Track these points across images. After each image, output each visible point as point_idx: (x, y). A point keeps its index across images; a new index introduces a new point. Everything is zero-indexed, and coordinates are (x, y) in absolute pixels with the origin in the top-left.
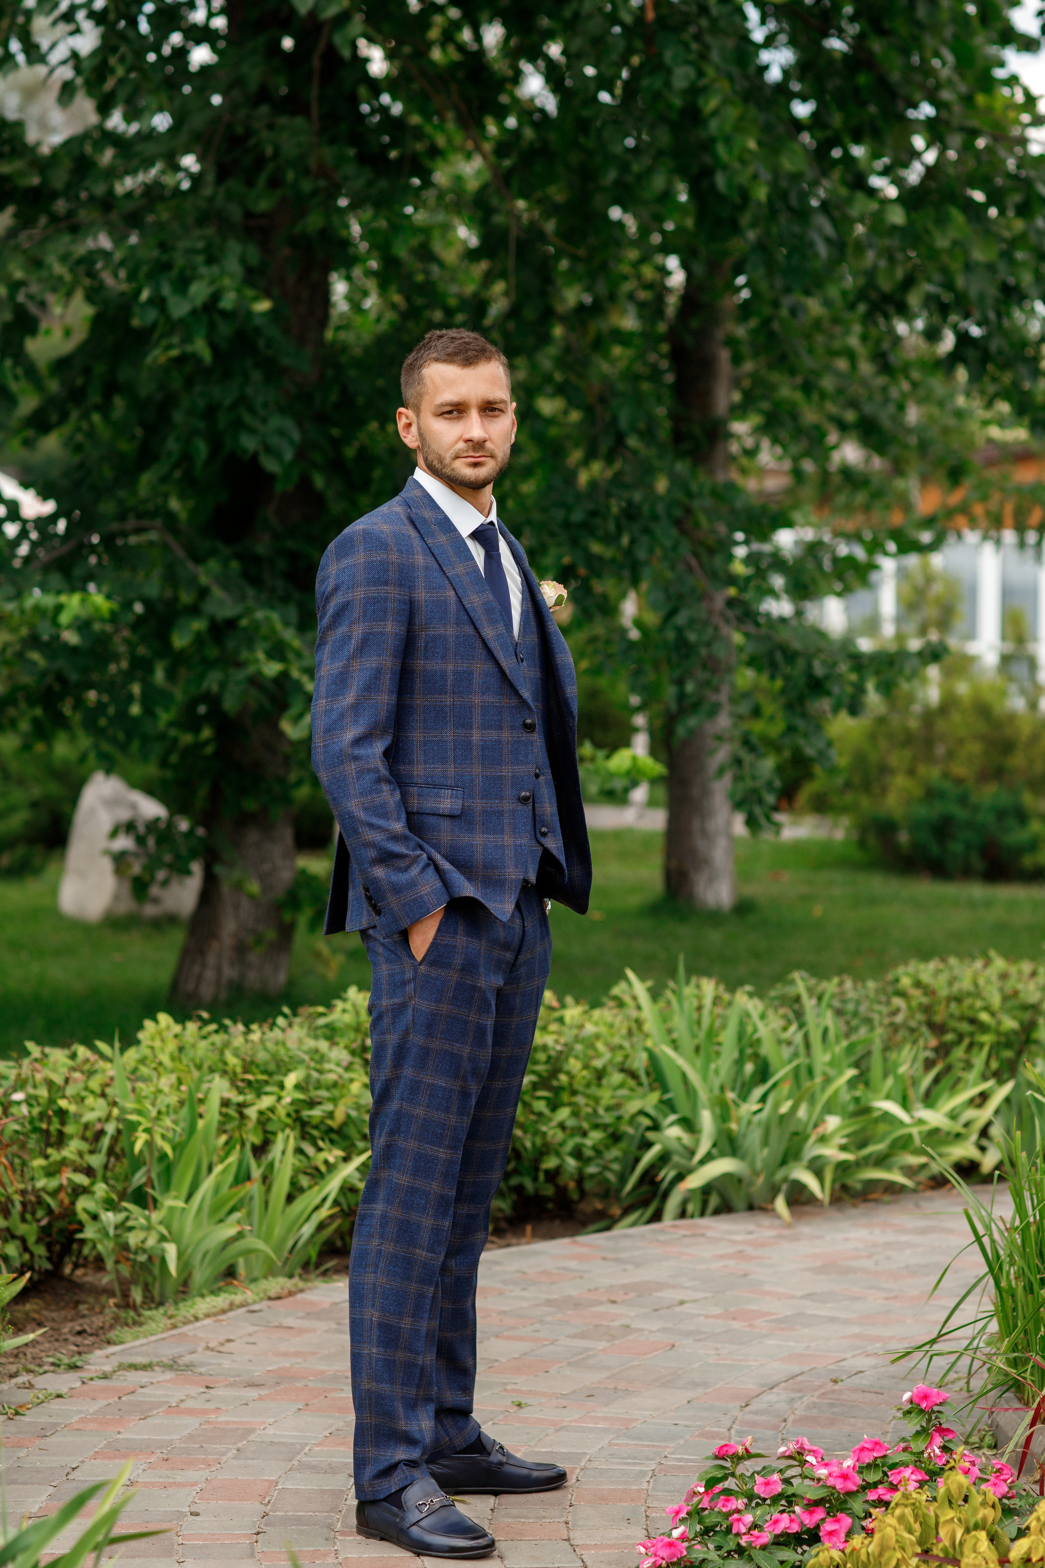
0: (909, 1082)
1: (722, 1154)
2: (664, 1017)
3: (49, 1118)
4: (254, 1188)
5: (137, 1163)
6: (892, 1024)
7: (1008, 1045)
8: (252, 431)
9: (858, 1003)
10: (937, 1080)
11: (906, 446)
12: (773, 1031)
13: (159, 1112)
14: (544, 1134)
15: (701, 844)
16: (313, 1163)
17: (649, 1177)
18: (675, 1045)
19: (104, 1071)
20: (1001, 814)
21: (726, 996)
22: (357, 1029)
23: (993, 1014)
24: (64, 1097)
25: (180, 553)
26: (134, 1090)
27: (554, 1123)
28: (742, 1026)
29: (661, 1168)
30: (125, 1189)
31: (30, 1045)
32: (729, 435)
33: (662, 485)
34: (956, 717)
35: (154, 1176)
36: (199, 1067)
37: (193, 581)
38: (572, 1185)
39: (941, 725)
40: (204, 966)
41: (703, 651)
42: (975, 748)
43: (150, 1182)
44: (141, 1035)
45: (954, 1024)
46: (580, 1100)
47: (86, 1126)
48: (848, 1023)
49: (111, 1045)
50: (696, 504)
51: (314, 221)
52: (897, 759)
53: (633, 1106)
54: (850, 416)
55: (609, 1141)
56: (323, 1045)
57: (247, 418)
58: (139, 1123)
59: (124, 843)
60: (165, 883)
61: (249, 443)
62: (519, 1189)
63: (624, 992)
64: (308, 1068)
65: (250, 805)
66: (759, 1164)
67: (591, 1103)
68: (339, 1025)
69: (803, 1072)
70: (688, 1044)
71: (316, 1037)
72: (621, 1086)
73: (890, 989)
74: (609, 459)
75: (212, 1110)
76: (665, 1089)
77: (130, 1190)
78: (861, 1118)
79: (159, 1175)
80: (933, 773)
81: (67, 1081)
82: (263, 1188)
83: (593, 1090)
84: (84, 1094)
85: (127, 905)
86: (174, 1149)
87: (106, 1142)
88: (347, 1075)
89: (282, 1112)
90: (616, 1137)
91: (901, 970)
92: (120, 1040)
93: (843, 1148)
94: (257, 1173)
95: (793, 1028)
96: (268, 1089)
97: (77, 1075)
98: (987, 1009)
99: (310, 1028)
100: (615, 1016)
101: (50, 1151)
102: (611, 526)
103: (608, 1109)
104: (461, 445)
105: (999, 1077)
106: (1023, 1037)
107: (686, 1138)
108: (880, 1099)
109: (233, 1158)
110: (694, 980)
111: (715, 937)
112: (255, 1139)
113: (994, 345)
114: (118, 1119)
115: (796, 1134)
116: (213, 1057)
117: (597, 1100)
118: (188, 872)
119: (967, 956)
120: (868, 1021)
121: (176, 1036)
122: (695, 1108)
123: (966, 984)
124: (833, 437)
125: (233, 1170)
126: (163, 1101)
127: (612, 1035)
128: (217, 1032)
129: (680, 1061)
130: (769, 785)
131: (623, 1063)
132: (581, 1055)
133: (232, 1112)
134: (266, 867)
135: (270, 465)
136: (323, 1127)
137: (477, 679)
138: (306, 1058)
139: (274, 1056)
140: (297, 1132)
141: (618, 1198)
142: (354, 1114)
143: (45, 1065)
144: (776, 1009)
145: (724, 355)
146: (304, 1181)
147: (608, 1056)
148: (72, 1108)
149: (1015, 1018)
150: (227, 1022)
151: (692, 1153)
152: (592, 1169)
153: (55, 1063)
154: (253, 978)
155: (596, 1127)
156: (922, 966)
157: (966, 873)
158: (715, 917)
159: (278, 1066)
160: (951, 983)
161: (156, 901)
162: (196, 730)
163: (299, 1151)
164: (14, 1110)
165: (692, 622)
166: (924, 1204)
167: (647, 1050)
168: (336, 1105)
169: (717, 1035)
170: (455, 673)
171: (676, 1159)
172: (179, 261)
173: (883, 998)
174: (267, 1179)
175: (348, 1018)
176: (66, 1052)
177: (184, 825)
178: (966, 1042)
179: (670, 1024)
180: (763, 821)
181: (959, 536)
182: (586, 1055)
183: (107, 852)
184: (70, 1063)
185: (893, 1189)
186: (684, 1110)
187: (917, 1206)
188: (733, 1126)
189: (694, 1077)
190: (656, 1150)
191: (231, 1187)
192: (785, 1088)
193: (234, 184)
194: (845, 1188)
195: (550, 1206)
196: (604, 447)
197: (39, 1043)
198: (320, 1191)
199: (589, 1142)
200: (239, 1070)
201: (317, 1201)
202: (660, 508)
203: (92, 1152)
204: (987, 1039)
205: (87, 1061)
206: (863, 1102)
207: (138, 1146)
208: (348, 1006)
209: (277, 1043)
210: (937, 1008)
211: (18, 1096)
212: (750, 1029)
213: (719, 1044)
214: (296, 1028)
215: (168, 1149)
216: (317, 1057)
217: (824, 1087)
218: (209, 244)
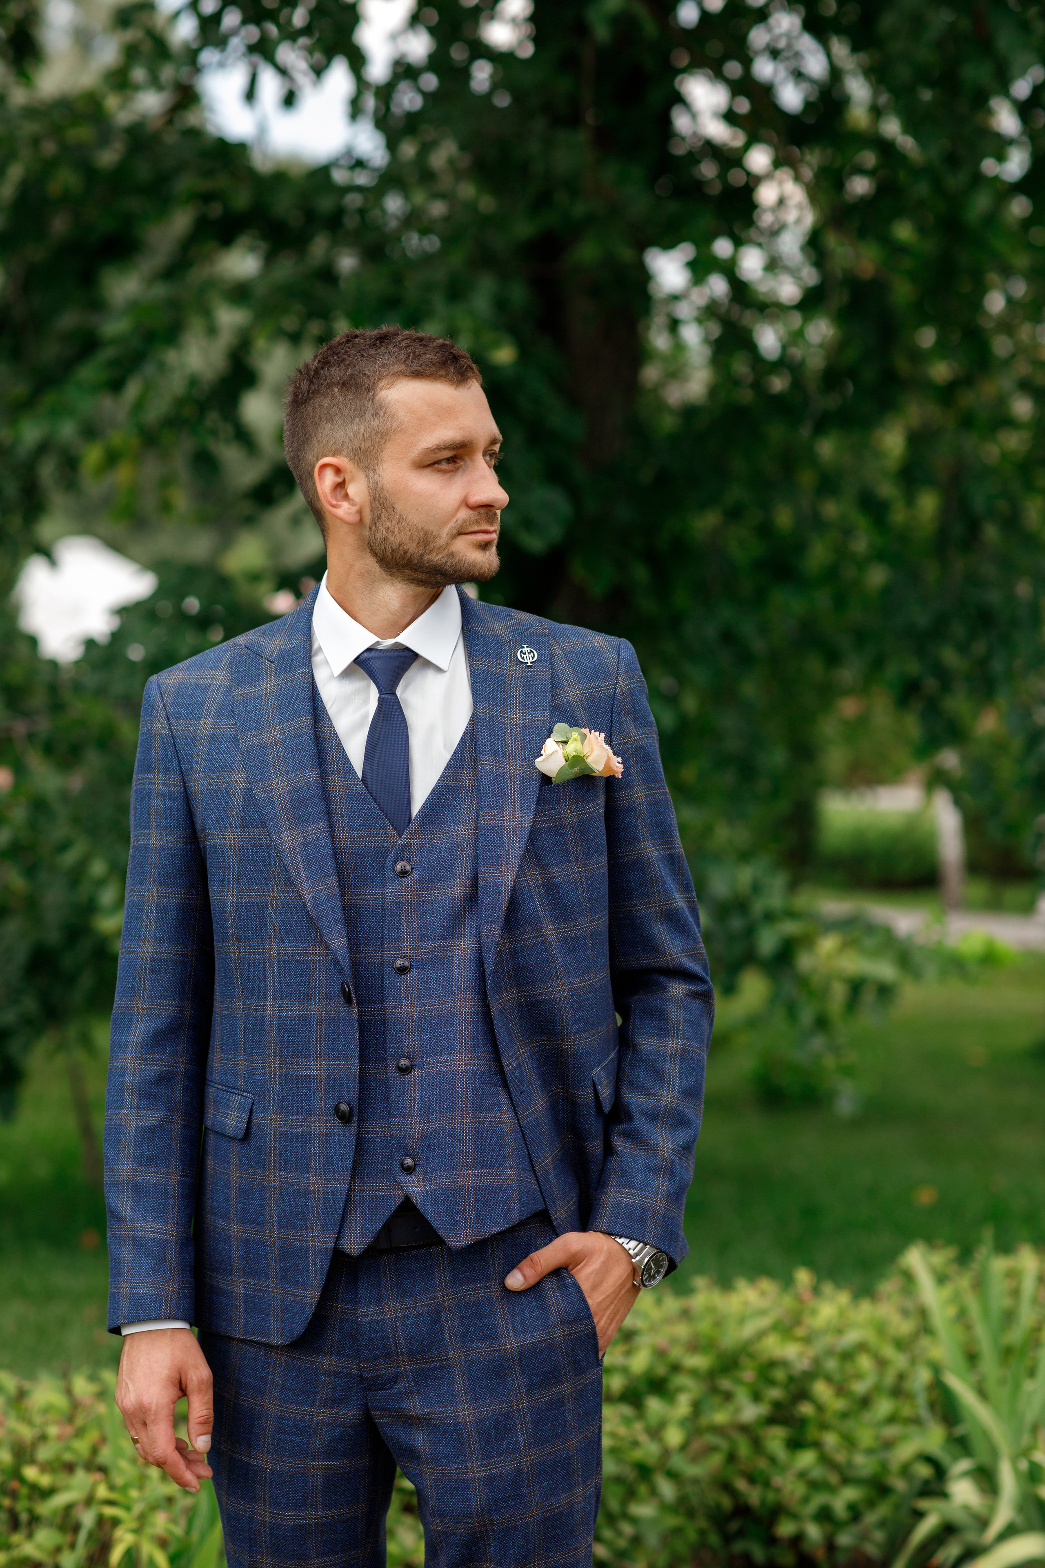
1: (1029, 1528)
14: (778, 1488)
17: (926, 1556)
27: (792, 1473)
29: (940, 1546)
38: (820, 1556)
46: (831, 1439)
47: (68, 1509)
55: (871, 1500)
67: (846, 1444)
72: (890, 1419)
76: (955, 1423)
83: (851, 1425)
90: (880, 1494)
103: (869, 1454)
104: (464, 514)
107: (980, 1501)
110: (1006, 1250)
117: (853, 1440)
122: (993, 1456)
127: (883, 1343)
131: (897, 1383)
132: (835, 1376)
137: (273, 918)
147: (874, 1375)
151: (983, 1523)
152: (845, 1539)
155: (851, 1480)
167: (932, 1366)
170: (239, 907)
171: (962, 1532)
182: (842, 1376)
188: (1044, 1492)
189: (989, 1419)
190: (928, 1525)
199: (840, 1501)
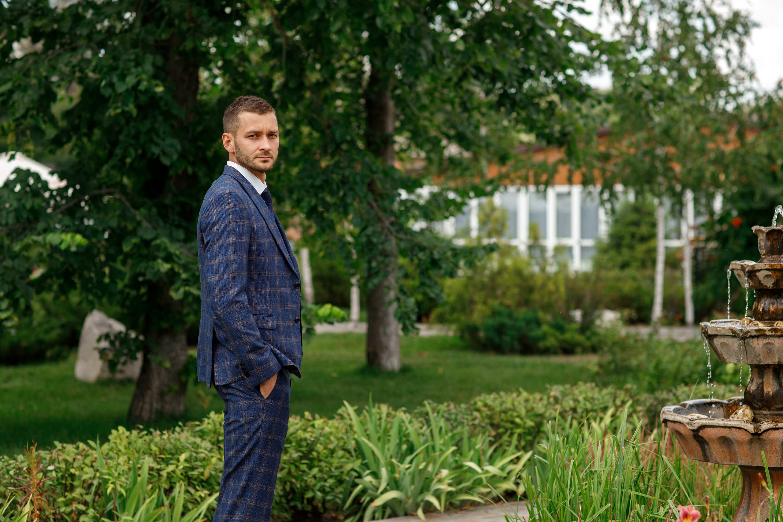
0: (481, 452)
1: (392, 489)
2: (362, 423)
3: (66, 478)
4: (165, 510)
5: (109, 499)
6: (473, 425)
7: (529, 434)
8: (157, 145)
9: (457, 415)
10: (495, 451)
11: (480, 146)
12: (416, 429)
13: (119, 474)
14: (306, 481)
15: (384, 339)
16: (194, 497)
17: (357, 500)
18: (368, 437)
19: (92, 455)
20: (528, 322)
21: (393, 413)
22: (215, 432)
23: (522, 419)
24: (73, 467)
25: (128, 204)
26: (106, 464)
27: (310, 476)
28: (400, 427)
29: (362, 496)
30: (103, 511)
31: (56, 443)
32: (394, 142)
33: (359, 167)
34: (506, 276)
35: (117, 505)
36: (138, 452)
37: (133, 218)
38: (320, 505)
39: (499, 280)
40: (144, 402)
41: (380, 247)
42: (515, 291)
43: (115, 508)
44: (110, 437)
45: (503, 424)
46: (323, 464)
47: (84, 481)
48: (452, 425)
49: (95, 442)
50: (375, 176)
51: (189, 45)
52: (478, 297)
53: (349, 467)
54: (452, 132)
55: (338, 484)
56: (198, 440)
57: (155, 138)
58: (109, 480)
59: (104, 344)
60: (125, 363)
61: (156, 150)
62: (294, 508)
63: (344, 412)
64: (191, 451)
65: (165, 325)
66: (409, 493)
67: (328, 465)
68: (206, 430)
69: (430, 449)
70: (374, 436)
71: (195, 436)
72: (343, 457)
73: (472, 408)
74: (333, 155)
75: (145, 472)
76: (364, 458)
77: (106, 512)
78: (458, 471)
79: (119, 504)
80: (495, 303)
81: (74, 460)
82: (170, 510)
83: (329, 459)
84: (83, 466)
85: (107, 375)
86: (126, 492)
87: (93, 489)
88: (210, 455)
89: (178, 473)
90: (340, 482)
91: (477, 398)
92: (100, 440)
93: (450, 485)
94: (167, 503)
95: (425, 428)
96: (172, 462)
97: (79, 457)
98: (519, 416)
99: (192, 432)
100: (339, 423)
101: (67, 494)
102: (335, 187)
103: (337, 468)
104: (258, 152)
105: (525, 449)
106: (536, 430)
107: (374, 482)
108: (467, 461)
109: (155, 496)
110: (377, 405)
111: (391, 384)
112: (166, 486)
113: (518, 98)
114: (99, 478)
115: (427, 478)
116: (145, 447)
117: (331, 464)
118: (135, 358)
119: (508, 391)
120: (462, 423)
121: (127, 437)
122: (378, 467)
123: (509, 405)
124: (444, 142)
125: (155, 501)
126: (121, 469)
127: (338, 433)
128: (147, 435)
129: (371, 445)
130: (413, 311)
131: (344, 446)
132: (323, 443)
133: (154, 473)
134: (173, 354)
135: (166, 161)
136: (199, 480)
137: (276, 264)
138: (190, 446)
139: (175, 446)
140: (186, 483)
141: (342, 511)
142: (213, 473)
143: (64, 452)
144: (417, 418)
145: (391, 104)
146: (190, 506)
147: (336, 442)
148: (77, 473)
149: (532, 420)
150: (152, 430)
151: (377, 488)
152: (329, 497)
153: (68, 451)
154: (168, 408)
155: (331, 477)
156: (487, 397)
157: (512, 351)
158: (391, 374)
159: (176, 451)
160: (501, 404)
161: (122, 372)
162: (138, 289)
163: (187, 491)
164: (49, 474)
165: (374, 232)
166: (489, 511)
167: (355, 439)
168: (204, 469)
169: (388, 432)
170: (269, 261)
171: (370, 492)
172: (121, 65)
173: (469, 412)
174: (171, 506)
175: (210, 427)
176: (74, 446)
177: (133, 335)
178: (509, 432)
179: (366, 427)
180: (410, 327)
181: (506, 188)
182: (325, 443)
183: (96, 349)
184: (76, 451)
185: (474, 504)
186: (373, 468)
187: (486, 512)
188: (397, 475)
189: (378, 452)
190: (360, 487)
191: (154, 509)
192: (421, 457)
193: (150, 26)
194: (451, 504)
195: (310, 515)
196: (330, 150)
197: (61, 441)
198: (197, 511)
199: (327, 484)
200: (157, 453)
201: (196, 515)
202: (358, 179)
203: (87, 494)
204: (519, 431)
205: (84, 450)
206: (459, 463)
207: (109, 491)
208: (210, 421)
209: (176, 440)
210: (495, 416)
211: (51, 468)
212: (404, 428)
213: (389, 436)
214: (185, 432)
215: (123, 492)
216: (195, 446)
217: (440, 456)
218: (137, 57)
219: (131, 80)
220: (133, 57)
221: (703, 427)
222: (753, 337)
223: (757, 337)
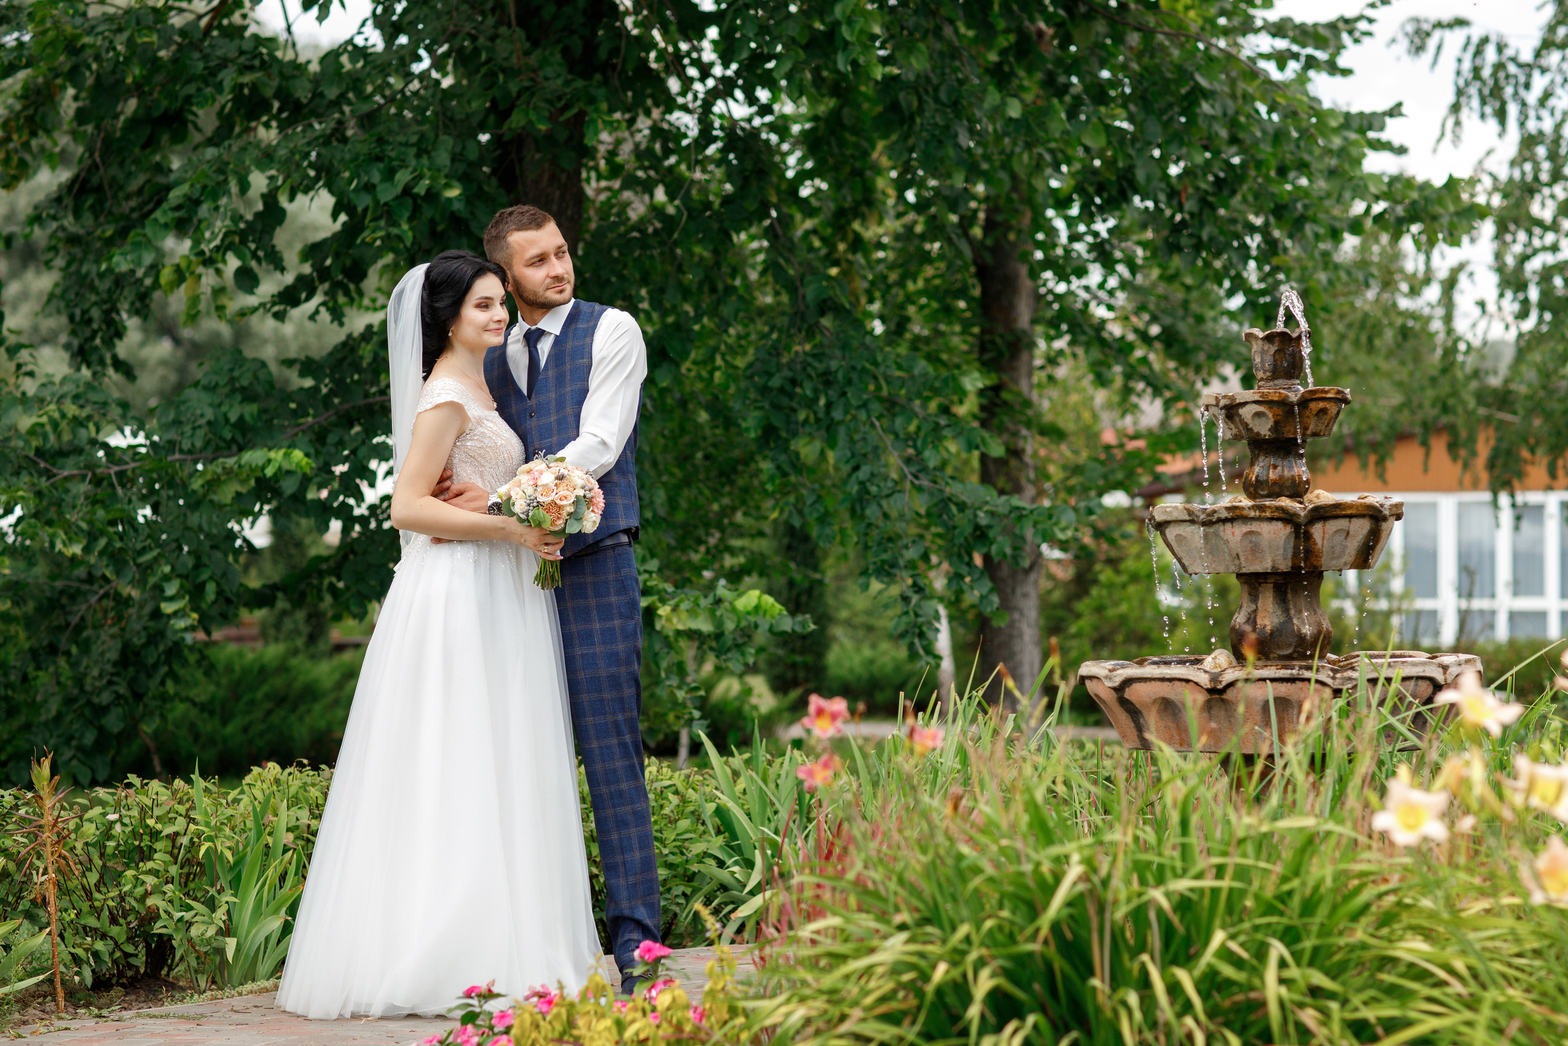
3: (141, 835)
13: (221, 823)
24: (152, 817)
31: (132, 777)
53: (699, 848)
58: (203, 832)
75: (281, 829)
84: (172, 815)
86: (236, 856)
87: (181, 852)
104: (549, 281)
107: (741, 875)
151: (744, 886)
153: (148, 790)
171: (731, 891)
172: (392, 153)
176: (163, 784)
186: (745, 853)
191: (289, 890)
203: (174, 863)
205: (179, 790)
207: (202, 852)
211: (114, 817)
215: (228, 855)
218: (422, 137)
219: (403, 177)
220: (414, 139)
221: (1128, 682)
222: (1224, 521)
223: (1231, 520)
